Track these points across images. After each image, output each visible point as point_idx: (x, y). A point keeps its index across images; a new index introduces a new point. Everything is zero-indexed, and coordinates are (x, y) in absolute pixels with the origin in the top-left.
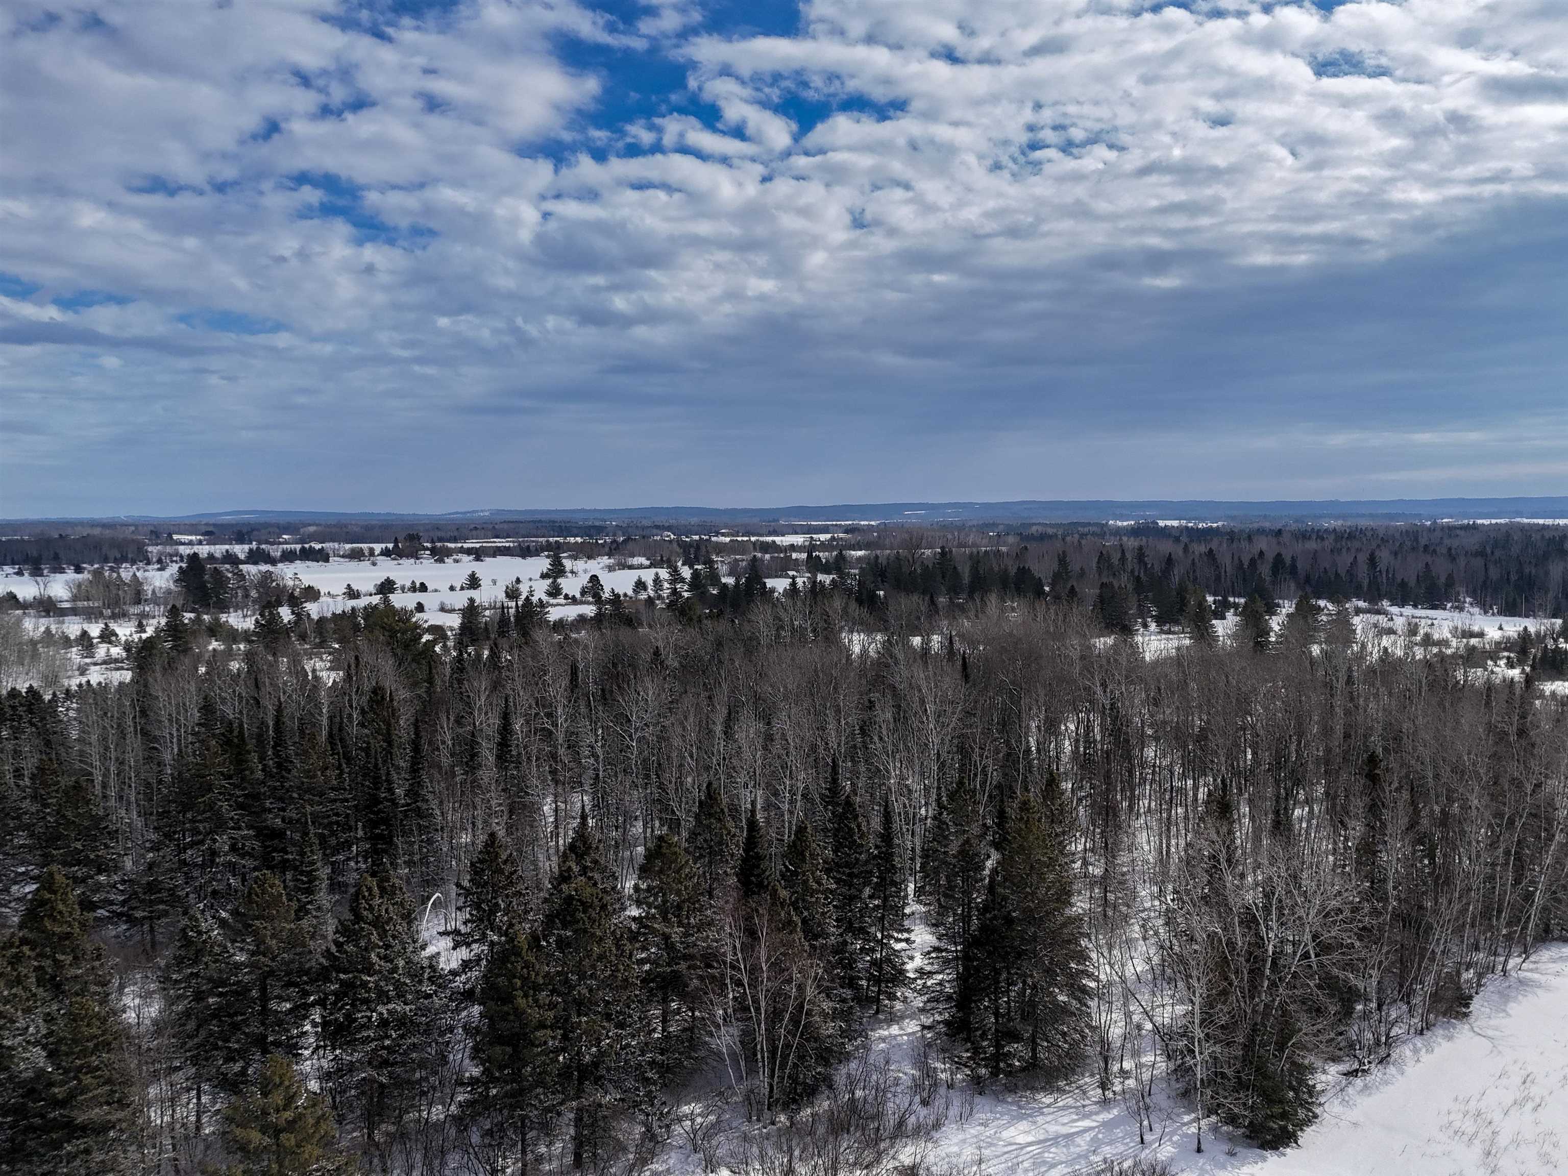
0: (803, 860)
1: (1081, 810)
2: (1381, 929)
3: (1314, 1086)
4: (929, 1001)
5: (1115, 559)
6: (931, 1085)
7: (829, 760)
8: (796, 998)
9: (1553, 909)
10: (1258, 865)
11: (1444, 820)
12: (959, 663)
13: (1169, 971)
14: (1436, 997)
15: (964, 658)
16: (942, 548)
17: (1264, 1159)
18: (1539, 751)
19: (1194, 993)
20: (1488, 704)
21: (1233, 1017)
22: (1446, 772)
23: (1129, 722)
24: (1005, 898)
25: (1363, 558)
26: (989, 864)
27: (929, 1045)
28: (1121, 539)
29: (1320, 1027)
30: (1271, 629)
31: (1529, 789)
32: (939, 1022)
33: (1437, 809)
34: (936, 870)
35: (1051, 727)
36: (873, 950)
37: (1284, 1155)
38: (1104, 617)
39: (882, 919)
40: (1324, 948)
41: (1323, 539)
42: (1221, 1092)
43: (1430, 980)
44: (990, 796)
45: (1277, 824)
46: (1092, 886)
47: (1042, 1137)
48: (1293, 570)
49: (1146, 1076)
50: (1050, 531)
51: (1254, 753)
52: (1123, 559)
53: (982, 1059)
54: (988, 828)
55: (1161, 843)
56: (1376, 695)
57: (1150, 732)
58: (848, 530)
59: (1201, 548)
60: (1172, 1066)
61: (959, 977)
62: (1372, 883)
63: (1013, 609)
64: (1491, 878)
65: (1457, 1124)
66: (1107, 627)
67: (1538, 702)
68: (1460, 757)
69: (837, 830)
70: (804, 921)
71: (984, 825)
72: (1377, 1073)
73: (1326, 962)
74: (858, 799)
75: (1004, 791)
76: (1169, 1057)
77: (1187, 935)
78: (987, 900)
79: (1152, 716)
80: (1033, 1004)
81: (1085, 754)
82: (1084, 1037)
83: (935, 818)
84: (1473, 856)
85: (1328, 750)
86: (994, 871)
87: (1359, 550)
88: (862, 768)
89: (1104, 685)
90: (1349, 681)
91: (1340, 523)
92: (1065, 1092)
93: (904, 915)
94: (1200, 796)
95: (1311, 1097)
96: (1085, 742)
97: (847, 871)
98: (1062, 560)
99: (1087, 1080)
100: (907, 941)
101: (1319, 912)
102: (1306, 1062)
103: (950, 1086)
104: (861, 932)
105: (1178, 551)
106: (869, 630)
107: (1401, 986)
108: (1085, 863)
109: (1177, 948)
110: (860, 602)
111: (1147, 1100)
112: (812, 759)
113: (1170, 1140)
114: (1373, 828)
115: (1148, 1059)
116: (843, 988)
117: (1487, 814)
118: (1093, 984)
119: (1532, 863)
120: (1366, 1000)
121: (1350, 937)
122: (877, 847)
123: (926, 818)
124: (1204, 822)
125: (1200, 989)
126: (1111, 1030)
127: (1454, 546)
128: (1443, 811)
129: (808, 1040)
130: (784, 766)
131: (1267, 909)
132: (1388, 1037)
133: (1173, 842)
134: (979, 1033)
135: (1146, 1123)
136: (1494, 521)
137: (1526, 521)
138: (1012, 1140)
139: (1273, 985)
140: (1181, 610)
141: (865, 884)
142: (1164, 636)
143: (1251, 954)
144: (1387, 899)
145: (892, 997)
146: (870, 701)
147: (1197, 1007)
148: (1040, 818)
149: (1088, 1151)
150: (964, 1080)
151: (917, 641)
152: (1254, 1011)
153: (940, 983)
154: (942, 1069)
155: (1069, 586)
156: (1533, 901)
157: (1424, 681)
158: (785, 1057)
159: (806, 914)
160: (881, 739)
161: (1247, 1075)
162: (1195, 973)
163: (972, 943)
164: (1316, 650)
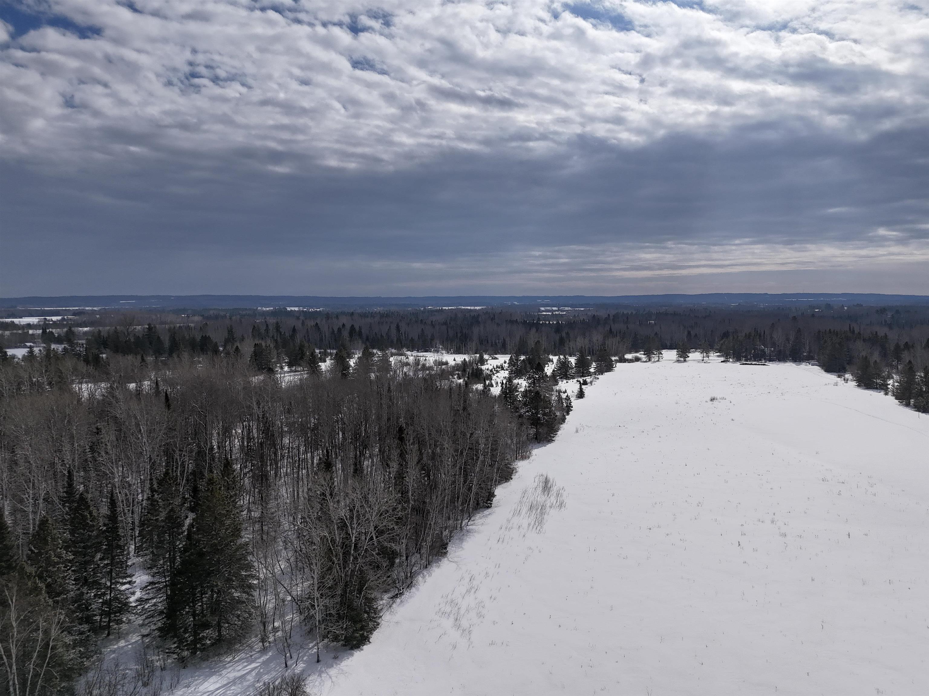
0: (46, 543)
1: (246, 480)
2: (407, 518)
3: (377, 608)
4: (147, 618)
5: (263, 329)
6: (149, 672)
7: (66, 472)
8: (43, 640)
9: (480, 493)
10: (347, 495)
11: (433, 457)
12: (163, 399)
13: (300, 564)
14: (432, 547)
15: (166, 394)
16: (149, 325)
17: (352, 655)
18: (472, 417)
19: (314, 573)
20: (450, 396)
21: (335, 581)
22: (433, 432)
23: (273, 424)
24: (198, 541)
25: (394, 327)
26: (188, 522)
27: (148, 647)
28: (265, 318)
29: (378, 575)
30: (350, 366)
31: (469, 435)
32: (154, 630)
33: (430, 451)
34: (150, 533)
35: (226, 432)
36: (104, 594)
37: (362, 650)
38: (257, 364)
39: (111, 571)
40: (380, 533)
41: (374, 317)
42: (329, 624)
43: (429, 539)
44: (187, 480)
45: (355, 471)
46: (254, 523)
47: (225, 682)
48: (360, 334)
49: (288, 628)
50: (222, 313)
51: (343, 434)
52: (267, 330)
53: (185, 646)
54: (186, 499)
55: (294, 491)
56: (402, 397)
57: (286, 429)
58: (75, 313)
59: (312, 323)
60: (302, 617)
61: (168, 597)
62: (402, 494)
63: (200, 362)
64: (454, 482)
65: (442, 610)
66: (259, 370)
67: (471, 395)
68: (439, 424)
69: (73, 518)
70: (48, 586)
71: (184, 497)
72: (407, 594)
73: (381, 540)
74: (90, 496)
75: (197, 474)
76: (301, 613)
77: (309, 541)
78: (186, 544)
79: (287, 418)
80: (218, 602)
81: (248, 446)
82: (250, 615)
83: (148, 499)
84: (446, 473)
85: (380, 428)
86: (191, 526)
87: (391, 323)
88: (93, 474)
89: (258, 403)
90: (389, 390)
91: (382, 309)
92: (239, 651)
93: (127, 566)
94: (315, 461)
95: (375, 614)
96: (248, 439)
97: (82, 545)
98: (230, 331)
99: (253, 639)
100: (130, 583)
101: (377, 514)
102: (373, 596)
103: (163, 669)
104: (96, 584)
105: (299, 325)
106: (95, 380)
107: (417, 545)
108: (249, 511)
109: (304, 551)
110: (87, 362)
111: (289, 641)
112: (51, 473)
113: (302, 660)
114: (402, 465)
115: (288, 617)
116: (81, 624)
117: (452, 451)
118: (255, 582)
119: (471, 472)
120: (401, 556)
121: (392, 524)
122: (105, 525)
123: (142, 500)
124: (317, 475)
125: (317, 569)
126: (268, 605)
127: (434, 320)
128: (433, 452)
129: (53, 667)
130: (28, 481)
131: (352, 518)
132: (411, 573)
133: (301, 490)
134: (182, 630)
135: (288, 655)
136: (450, 308)
137: (463, 307)
138: (206, 690)
139: (356, 558)
140: (302, 358)
141: (96, 552)
142: (292, 374)
143: (344, 543)
144: (409, 501)
145: (119, 622)
146: (97, 429)
147: (316, 580)
148: (220, 487)
149: (254, 682)
150: (173, 663)
151: (132, 386)
152: (346, 575)
153: (155, 605)
154: (157, 660)
155: (235, 347)
156: (472, 490)
157: (423, 387)
158: (34, 685)
159: (49, 580)
160: (107, 453)
161: (343, 611)
162: (314, 561)
163: (176, 574)
164: (373, 376)
